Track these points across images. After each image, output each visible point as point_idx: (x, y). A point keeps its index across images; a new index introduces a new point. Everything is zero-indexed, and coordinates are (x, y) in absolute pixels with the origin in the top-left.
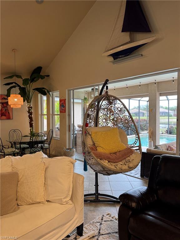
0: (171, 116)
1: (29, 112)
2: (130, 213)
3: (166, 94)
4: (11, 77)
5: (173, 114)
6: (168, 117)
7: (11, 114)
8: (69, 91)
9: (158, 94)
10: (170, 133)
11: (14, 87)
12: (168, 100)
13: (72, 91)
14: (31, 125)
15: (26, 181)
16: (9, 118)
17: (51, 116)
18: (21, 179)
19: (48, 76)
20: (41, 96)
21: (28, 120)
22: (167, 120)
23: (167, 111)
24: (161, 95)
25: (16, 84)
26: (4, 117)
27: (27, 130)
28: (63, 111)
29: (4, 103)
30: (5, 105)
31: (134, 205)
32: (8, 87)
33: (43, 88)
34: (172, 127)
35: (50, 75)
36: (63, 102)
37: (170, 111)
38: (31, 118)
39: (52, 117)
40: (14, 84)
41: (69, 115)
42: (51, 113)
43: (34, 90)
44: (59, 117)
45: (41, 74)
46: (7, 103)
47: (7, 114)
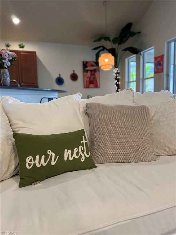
1: (116, 79)
4: (99, 40)
7: (98, 82)
8: (169, 43)
15: (165, 119)
16: (96, 86)
17: (141, 81)
18: (154, 116)
19: (139, 33)
26: (92, 85)
28: (160, 71)
29: (93, 70)
30: (93, 72)
32: (97, 51)
33: (135, 47)
36: (159, 59)
39: (143, 82)
40: (102, 48)
41: (168, 75)
42: (141, 77)
43: (126, 50)
44: (152, 81)
45: (132, 29)
46: (95, 71)
47: (95, 82)
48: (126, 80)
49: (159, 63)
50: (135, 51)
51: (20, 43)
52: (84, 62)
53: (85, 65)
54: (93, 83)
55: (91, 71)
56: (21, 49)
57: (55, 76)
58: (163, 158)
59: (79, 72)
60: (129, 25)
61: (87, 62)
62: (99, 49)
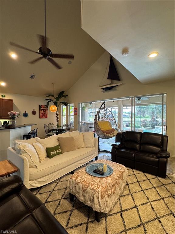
0: (128, 117)
1: (56, 114)
2: (116, 149)
3: (126, 106)
4: (49, 96)
5: (129, 116)
6: (126, 118)
7: (47, 115)
8: (79, 104)
9: (122, 106)
10: (128, 126)
11: (50, 101)
12: (127, 108)
13: (80, 104)
14: (58, 121)
16: (46, 117)
19: (67, 96)
20: (62, 106)
21: (56, 118)
22: (126, 120)
23: (126, 114)
24: (123, 106)
25: (51, 99)
26: (44, 117)
27: (55, 124)
28: (76, 114)
29: (45, 109)
30: (44, 111)
31: (117, 147)
32: (47, 101)
33: (65, 102)
34: (129, 123)
35: (69, 96)
36: (76, 109)
37: (128, 115)
38: (57, 117)
39: (69, 117)
40: (50, 100)
41: (79, 116)
42: (68, 115)
43: (61, 103)
44: (73, 117)
45: (64, 94)
46: (46, 110)
47: (45, 115)
48: (61, 115)
49: (76, 110)
50: (66, 104)
51: (2, 95)
52: (40, 105)
53: (40, 107)
54: (44, 116)
55: (43, 110)
56: (3, 98)
57: (23, 112)
58: (77, 149)
59: (37, 110)
60: (63, 92)
61: (41, 105)
62: (48, 100)
